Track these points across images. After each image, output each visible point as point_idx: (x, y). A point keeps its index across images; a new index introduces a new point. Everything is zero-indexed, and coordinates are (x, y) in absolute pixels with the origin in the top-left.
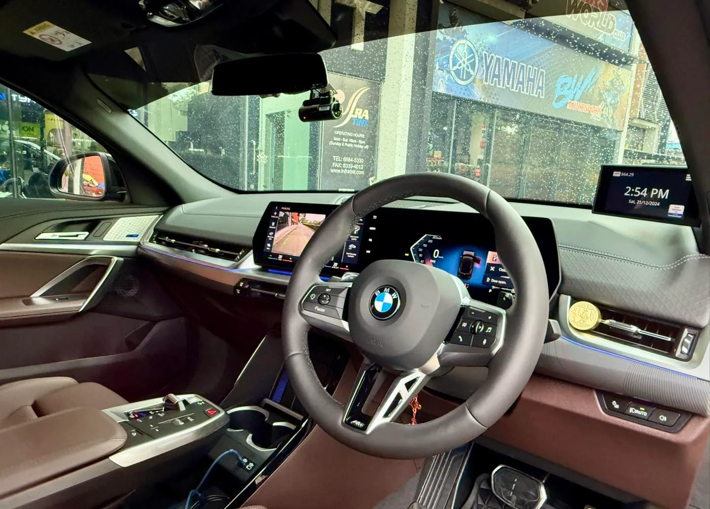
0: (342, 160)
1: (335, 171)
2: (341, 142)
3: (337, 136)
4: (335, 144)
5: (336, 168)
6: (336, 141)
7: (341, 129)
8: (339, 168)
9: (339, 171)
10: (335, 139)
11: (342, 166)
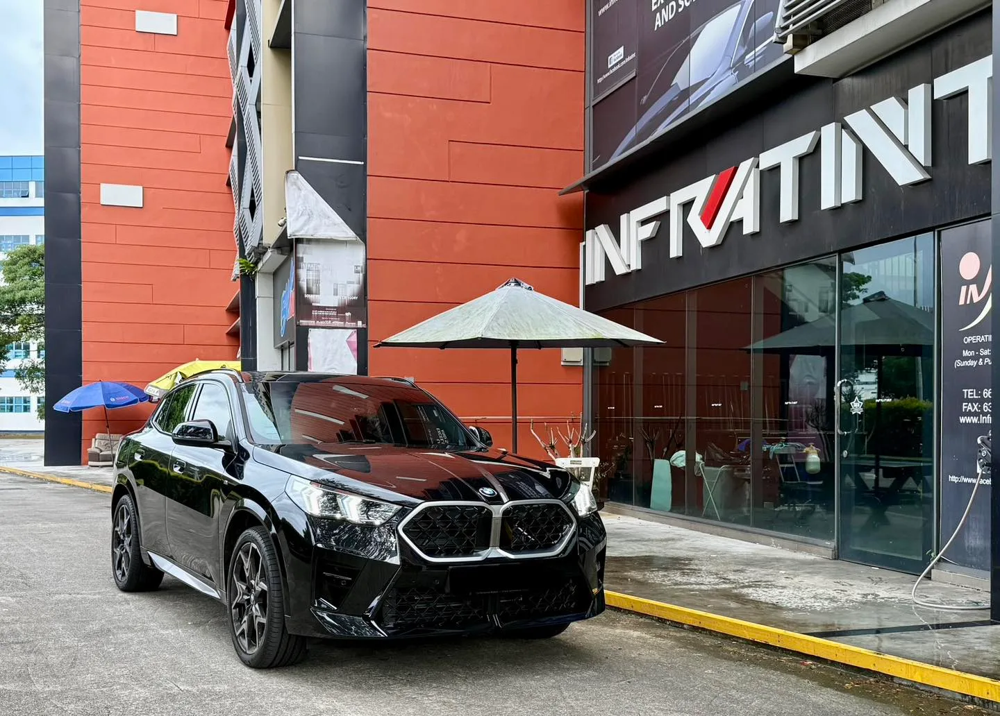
0: (981, 395)
1: (969, 420)
2: (976, 358)
3: (971, 347)
4: (966, 363)
5: (969, 414)
6: (967, 358)
7: (974, 331)
8: (975, 414)
9: (975, 420)
10: (966, 353)
11: (981, 408)
